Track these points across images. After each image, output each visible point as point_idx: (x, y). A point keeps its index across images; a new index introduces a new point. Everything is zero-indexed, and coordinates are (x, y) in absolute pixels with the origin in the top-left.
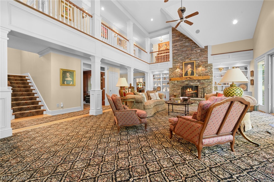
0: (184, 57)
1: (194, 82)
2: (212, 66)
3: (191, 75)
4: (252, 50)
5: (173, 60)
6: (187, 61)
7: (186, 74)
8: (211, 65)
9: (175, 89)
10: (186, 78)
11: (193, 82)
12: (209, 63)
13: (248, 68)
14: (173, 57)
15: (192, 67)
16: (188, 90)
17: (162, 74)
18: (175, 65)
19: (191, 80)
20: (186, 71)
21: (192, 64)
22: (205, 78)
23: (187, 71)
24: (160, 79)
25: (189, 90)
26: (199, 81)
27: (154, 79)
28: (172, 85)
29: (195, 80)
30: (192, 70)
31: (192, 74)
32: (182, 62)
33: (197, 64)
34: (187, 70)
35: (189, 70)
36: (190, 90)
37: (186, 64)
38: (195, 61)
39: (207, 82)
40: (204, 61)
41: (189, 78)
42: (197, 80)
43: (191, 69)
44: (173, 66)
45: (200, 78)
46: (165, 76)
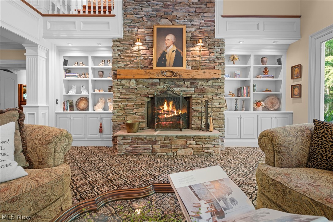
0: (158, 11)
1: (182, 86)
2: (223, 44)
3: (174, 65)
4: (299, 17)
5: (126, 14)
6: (165, 23)
7: (162, 61)
8: (221, 43)
9: (130, 104)
10: (163, 72)
11: (179, 86)
12: (217, 36)
13: (283, 60)
14: (124, 5)
15: (178, 43)
16: (165, 106)
17: (92, 57)
18: (132, 32)
19: (175, 79)
20: (161, 52)
21: (178, 33)
22: (209, 74)
23: (164, 53)
24: (86, 74)
25: (168, 105)
26: (193, 82)
27: (66, 73)
28: (121, 93)
29: (184, 80)
30: (177, 51)
31: (178, 61)
32: (149, 23)
33: (190, 35)
34: (164, 49)
35: (171, 51)
36: (171, 108)
37: (163, 32)
38: (183, 27)
39: (212, 86)
40: (205, 29)
41: (169, 74)
42: (189, 80)
43: (175, 48)
44: (124, 32)
45: (199, 74)
46: (102, 66)
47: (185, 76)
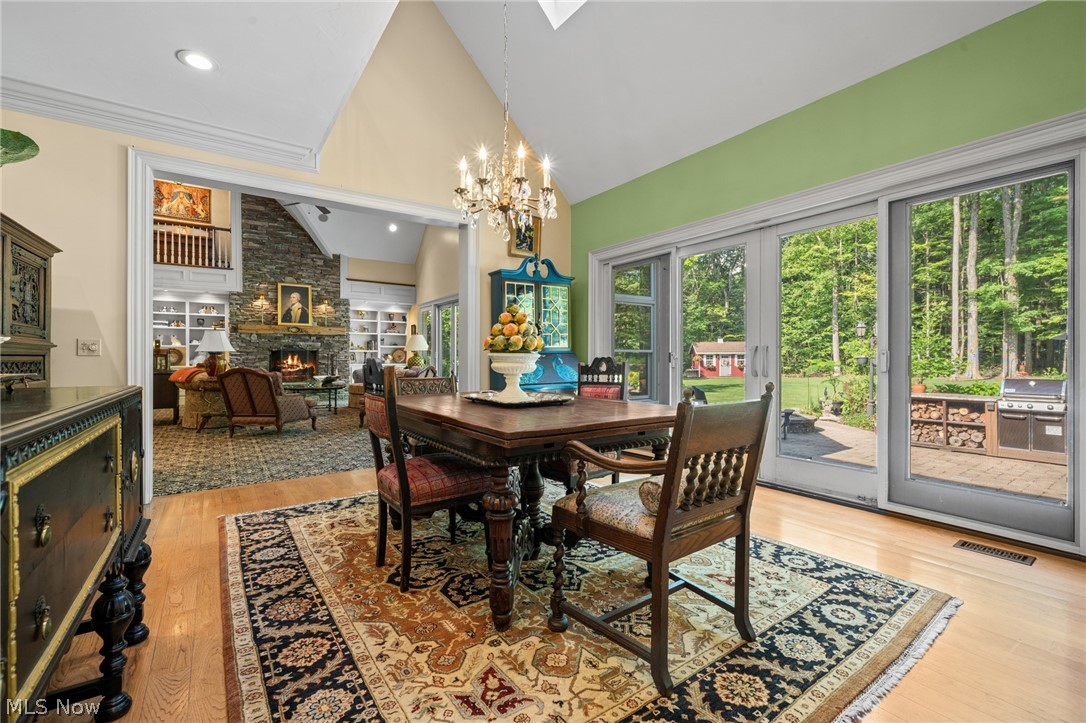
0: (281, 268)
1: (308, 341)
2: (348, 304)
3: (300, 322)
4: (414, 286)
5: (246, 268)
6: (290, 282)
7: (287, 317)
8: (346, 303)
9: (250, 357)
10: (288, 328)
11: (304, 341)
12: (342, 296)
13: (407, 317)
14: (244, 260)
15: (304, 300)
16: (290, 361)
17: (191, 303)
18: (253, 287)
19: (301, 334)
20: (286, 309)
21: (303, 292)
22: (334, 331)
23: (289, 310)
24: (181, 319)
25: (293, 359)
26: (319, 338)
27: (154, 319)
28: (240, 347)
29: (310, 336)
30: (302, 309)
31: (304, 318)
32: (272, 279)
33: (315, 294)
34: (289, 306)
35: (297, 308)
36: (295, 362)
38: (309, 287)
39: (338, 342)
40: (332, 289)
41: (294, 330)
42: (314, 336)
43: (300, 306)
44: (244, 286)
45: (324, 331)
46: (202, 313)
47: (311, 332)
